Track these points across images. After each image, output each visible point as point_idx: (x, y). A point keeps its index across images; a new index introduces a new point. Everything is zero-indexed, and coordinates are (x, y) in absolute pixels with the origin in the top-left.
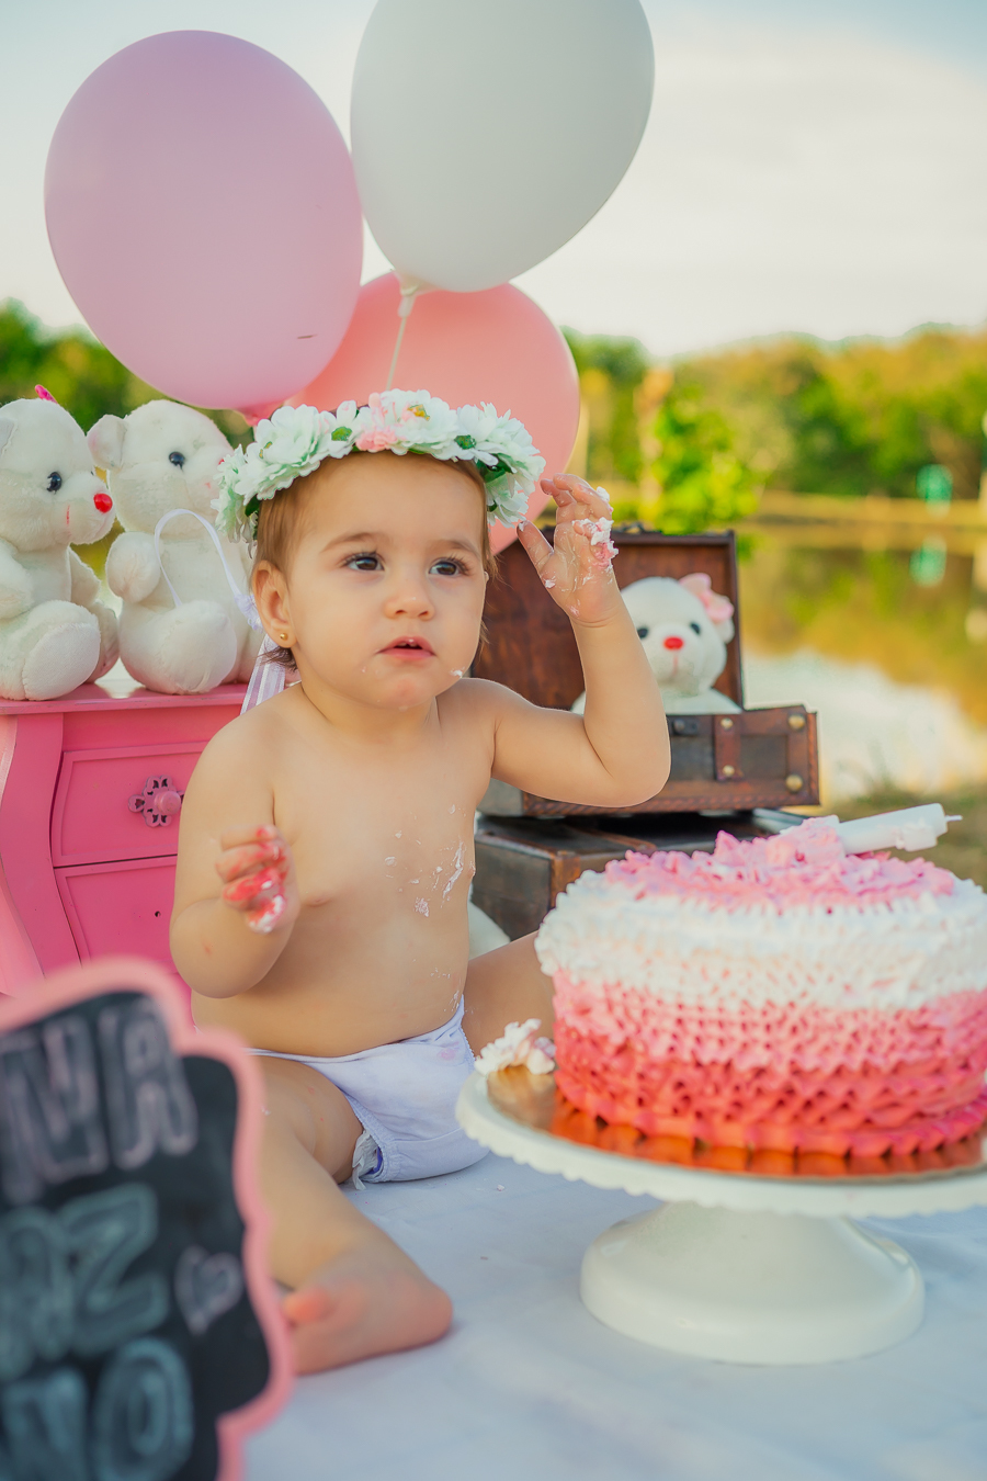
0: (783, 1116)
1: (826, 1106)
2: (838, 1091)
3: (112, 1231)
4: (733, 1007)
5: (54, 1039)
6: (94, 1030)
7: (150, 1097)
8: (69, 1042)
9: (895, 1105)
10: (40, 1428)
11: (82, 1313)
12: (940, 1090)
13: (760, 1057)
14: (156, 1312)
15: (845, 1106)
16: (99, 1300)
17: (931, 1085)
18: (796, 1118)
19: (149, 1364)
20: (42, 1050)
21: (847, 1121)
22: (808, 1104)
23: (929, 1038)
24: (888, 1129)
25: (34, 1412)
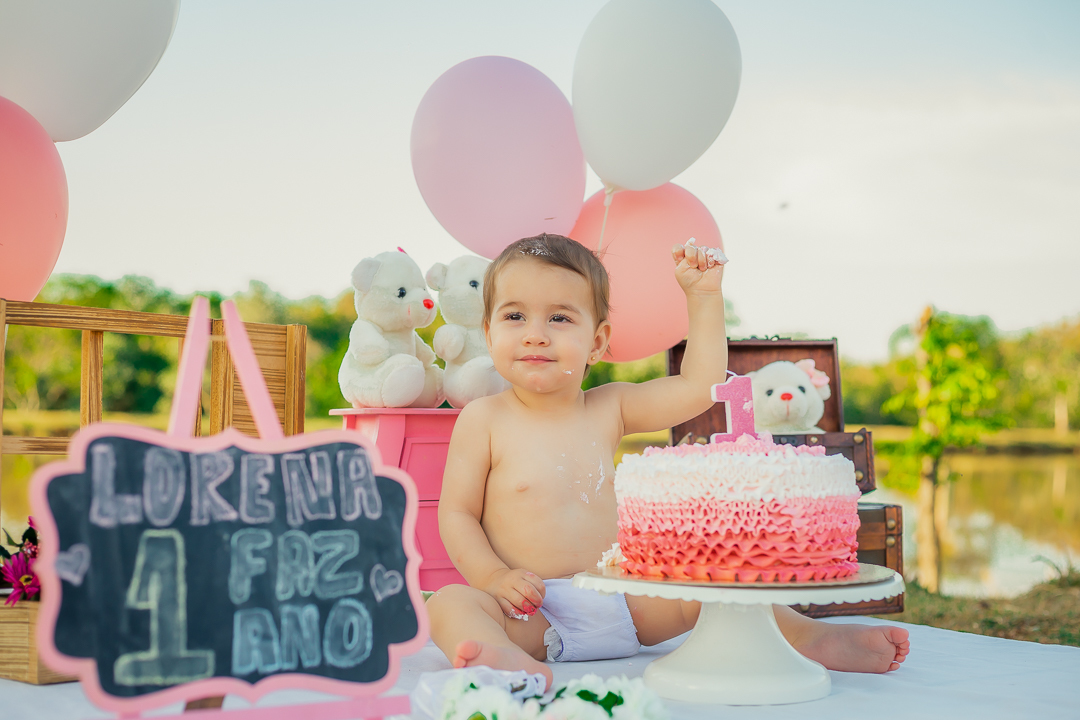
0: (703, 560)
1: (723, 554)
2: (729, 545)
3: (339, 548)
4: (675, 501)
5: (313, 458)
6: (334, 459)
7: (359, 491)
8: (320, 461)
9: (763, 555)
10: (297, 626)
11: (320, 579)
12: (792, 549)
13: (688, 527)
14: (359, 588)
15: (733, 554)
16: (329, 576)
17: (787, 546)
18: (708, 560)
19: (355, 611)
20: (308, 462)
21: (736, 563)
22: (714, 552)
23: (783, 520)
24: (760, 568)
25: (294, 618)
